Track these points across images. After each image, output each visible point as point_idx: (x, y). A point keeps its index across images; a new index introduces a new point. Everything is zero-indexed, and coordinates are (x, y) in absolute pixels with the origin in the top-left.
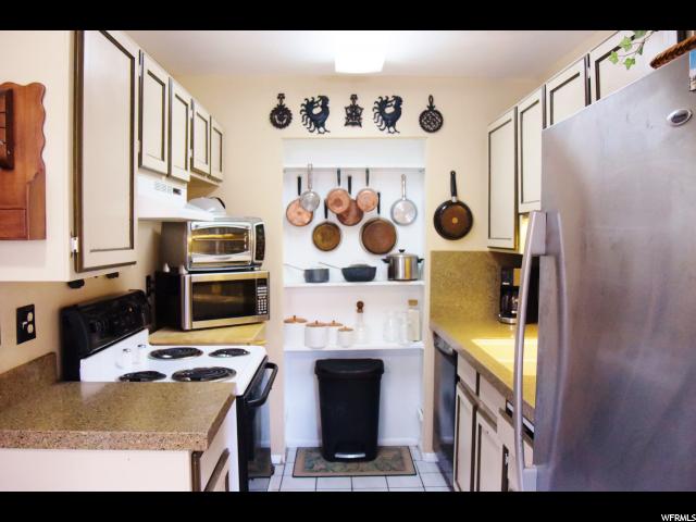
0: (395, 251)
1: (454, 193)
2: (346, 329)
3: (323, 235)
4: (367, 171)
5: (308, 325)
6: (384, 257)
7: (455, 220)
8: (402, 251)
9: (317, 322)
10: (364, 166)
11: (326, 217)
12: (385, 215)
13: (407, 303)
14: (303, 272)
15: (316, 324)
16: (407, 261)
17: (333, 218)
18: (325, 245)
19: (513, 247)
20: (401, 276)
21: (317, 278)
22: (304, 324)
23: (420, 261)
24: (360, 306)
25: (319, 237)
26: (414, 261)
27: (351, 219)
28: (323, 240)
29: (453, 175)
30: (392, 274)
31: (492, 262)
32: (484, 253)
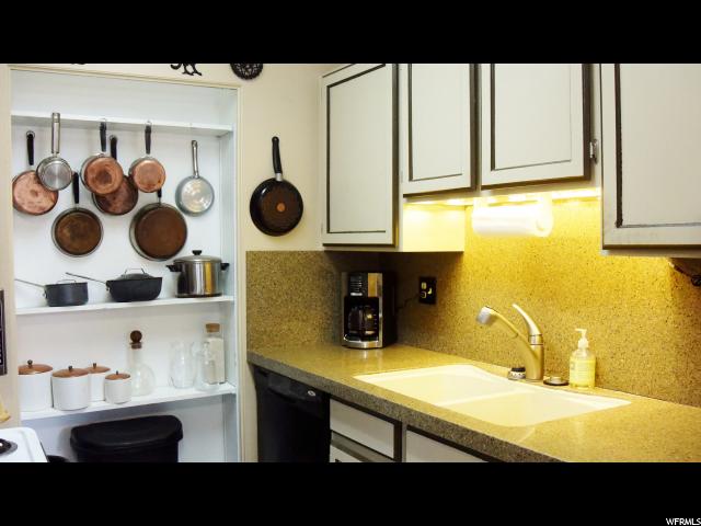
0: (186, 252)
1: (278, 168)
2: (118, 376)
3: (72, 230)
4: (148, 130)
5: (55, 375)
6: (170, 262)
7: (281, 207)
8: (197, 253)
9: (70, 368)
10: (143, 122)
11: (77, 200)
12: (168, 199)
13: (205, 329)
14: (42, 291)
15: (71, 372)
16: (208, 266)
17: (86, 203)
18: (76, 245)
19: (391, 242)
20: (199, 289)
21: (70, 297)
22: (49, 373)
23: (225, 266)
24: (136, 338)
25: (66, 232)
26: (217, 266)
27: (119, 204)
28: (73, 238)
29: (276, 141)
30: (185, 287)
31: (327, 264)
32: (317, 254)
